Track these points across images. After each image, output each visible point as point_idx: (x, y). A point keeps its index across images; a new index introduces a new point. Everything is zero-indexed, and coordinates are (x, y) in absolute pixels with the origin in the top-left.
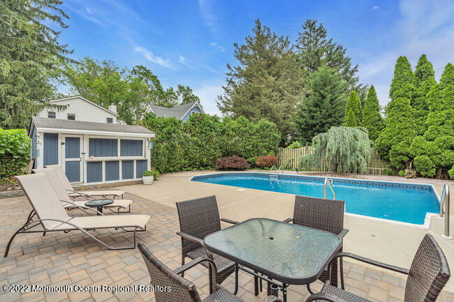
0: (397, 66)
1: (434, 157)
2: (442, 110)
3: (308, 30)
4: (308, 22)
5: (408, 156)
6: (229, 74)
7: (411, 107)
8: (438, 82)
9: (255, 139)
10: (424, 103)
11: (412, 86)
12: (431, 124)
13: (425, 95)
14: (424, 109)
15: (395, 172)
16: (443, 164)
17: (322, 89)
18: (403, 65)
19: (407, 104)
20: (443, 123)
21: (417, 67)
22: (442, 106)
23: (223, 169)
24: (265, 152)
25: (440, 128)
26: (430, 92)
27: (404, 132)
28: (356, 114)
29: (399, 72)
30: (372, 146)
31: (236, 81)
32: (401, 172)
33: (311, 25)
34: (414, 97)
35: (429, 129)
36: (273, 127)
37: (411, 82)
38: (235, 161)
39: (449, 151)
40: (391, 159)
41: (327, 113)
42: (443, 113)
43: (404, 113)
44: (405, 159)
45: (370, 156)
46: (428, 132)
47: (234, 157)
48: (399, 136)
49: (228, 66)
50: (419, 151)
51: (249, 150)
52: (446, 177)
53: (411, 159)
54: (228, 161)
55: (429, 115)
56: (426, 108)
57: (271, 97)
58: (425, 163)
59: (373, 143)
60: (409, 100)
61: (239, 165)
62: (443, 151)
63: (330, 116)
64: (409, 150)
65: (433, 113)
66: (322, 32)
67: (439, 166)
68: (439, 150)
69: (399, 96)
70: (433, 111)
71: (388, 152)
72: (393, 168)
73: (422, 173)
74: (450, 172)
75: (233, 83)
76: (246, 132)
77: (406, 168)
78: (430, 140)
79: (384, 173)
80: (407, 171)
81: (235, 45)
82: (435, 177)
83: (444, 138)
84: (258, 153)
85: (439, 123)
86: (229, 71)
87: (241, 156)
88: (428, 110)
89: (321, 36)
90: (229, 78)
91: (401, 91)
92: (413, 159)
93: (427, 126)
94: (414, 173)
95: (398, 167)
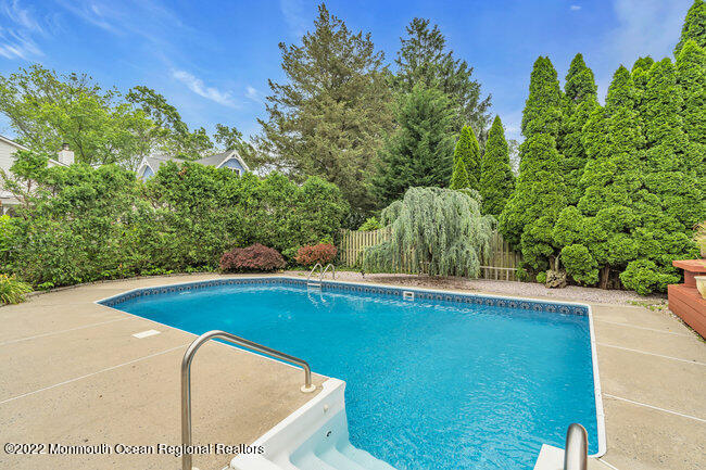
0: (534, 75)
1: (595, 247)
2: (609, 155)
3: (415, 36)
4: (416, 22)
5: (550, 245)
6: (272, 99)
7: (557, 152)
8: (602, 103)
9: (295, 215)
10: (580, 145)
11: (559, 112)
12: (590, 184)
13: (580, 130)
14: (580, 155)
15: (530, 275)
16: (610, 260)
17: (418, 124)
18: (544, 72)
19: (549, 145)
20: (611, 182)
21: (568, 78)
22: (609, 148)
23: (233, 270)
24: (314, 237)
25: (605, 190)
26: (589, 122)
27: (545, 199)
28: (470, 168)
29: (536, 86)
30: (493, 226)
31: (285, 110)
32: (540, 276)
33: (419, 27)
34: (562, 133)
35: (587, 193)
36: (332, 192)
37: (557, 104)
38: (256, 256)
39: (621, 235)
40: (523, 251)
41: (424, 167)
42: (611, 161)
43: (544, 163)
44: (547, 250)
45: (487, 246)
46: (584, 199)
47: (257, 247)
48: (537, 206)
49: (271, 84)
50: (570, 236)
51: (285, 234)
52: (618, 284)
53: (557, 251)
54: (243, 256)
55: (587, 165)
56: (582, 154)
57: (334, 139)
58: (579, 258)
59: (494, 220)
60: (553, 138)
61: (261, 262)
62: (611, 236)
63: (428, 171)
64: (553, 232)
65: (593, 161)
66: (437, 41)
67: (604, 266)
68: (604, 235)
69: (536, 131)
70: (593, 157)
71: (518, 236)
72: (527, 266)
73: (575, 278)
74: (623, 275)
75: (278, 114)
76: (279, 200)
77: (548, 268)
78: (589, 215)
79: (513, 277)
80: (550, 273)
81: (281, 46)
82: (598, 285)
83: (613, 209)
84: (302, 240)
85: (604, 181)
86: (272, 94)
87: (270, 246)
88: (586, 156)
89: (437, 47)
90: (271, 105)
91: (540, 122)
92: (560, 250)
93: (583, 188)
94: (562, 277)
95: (536, 266)
